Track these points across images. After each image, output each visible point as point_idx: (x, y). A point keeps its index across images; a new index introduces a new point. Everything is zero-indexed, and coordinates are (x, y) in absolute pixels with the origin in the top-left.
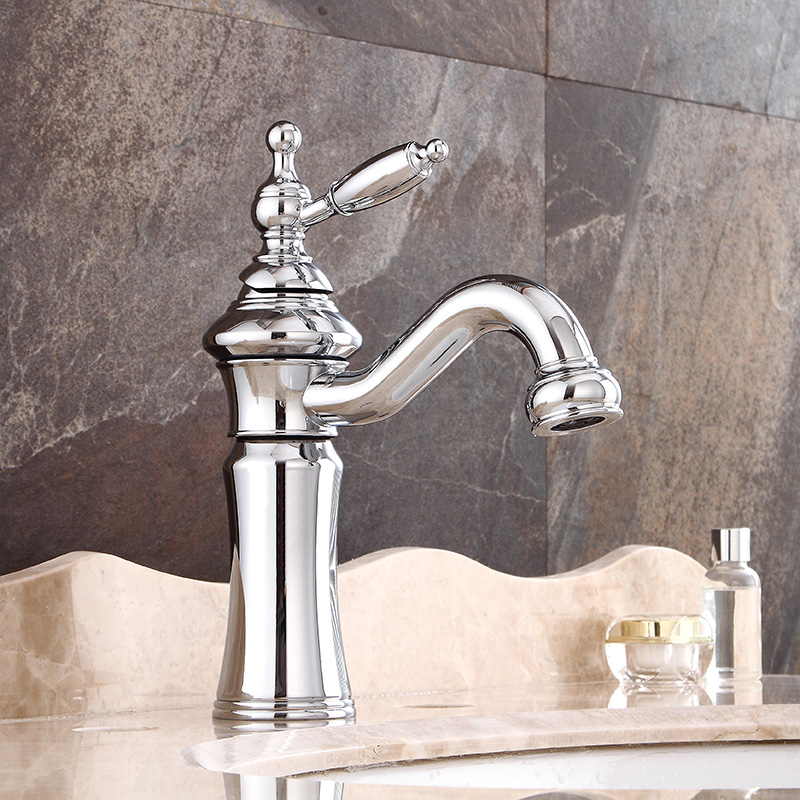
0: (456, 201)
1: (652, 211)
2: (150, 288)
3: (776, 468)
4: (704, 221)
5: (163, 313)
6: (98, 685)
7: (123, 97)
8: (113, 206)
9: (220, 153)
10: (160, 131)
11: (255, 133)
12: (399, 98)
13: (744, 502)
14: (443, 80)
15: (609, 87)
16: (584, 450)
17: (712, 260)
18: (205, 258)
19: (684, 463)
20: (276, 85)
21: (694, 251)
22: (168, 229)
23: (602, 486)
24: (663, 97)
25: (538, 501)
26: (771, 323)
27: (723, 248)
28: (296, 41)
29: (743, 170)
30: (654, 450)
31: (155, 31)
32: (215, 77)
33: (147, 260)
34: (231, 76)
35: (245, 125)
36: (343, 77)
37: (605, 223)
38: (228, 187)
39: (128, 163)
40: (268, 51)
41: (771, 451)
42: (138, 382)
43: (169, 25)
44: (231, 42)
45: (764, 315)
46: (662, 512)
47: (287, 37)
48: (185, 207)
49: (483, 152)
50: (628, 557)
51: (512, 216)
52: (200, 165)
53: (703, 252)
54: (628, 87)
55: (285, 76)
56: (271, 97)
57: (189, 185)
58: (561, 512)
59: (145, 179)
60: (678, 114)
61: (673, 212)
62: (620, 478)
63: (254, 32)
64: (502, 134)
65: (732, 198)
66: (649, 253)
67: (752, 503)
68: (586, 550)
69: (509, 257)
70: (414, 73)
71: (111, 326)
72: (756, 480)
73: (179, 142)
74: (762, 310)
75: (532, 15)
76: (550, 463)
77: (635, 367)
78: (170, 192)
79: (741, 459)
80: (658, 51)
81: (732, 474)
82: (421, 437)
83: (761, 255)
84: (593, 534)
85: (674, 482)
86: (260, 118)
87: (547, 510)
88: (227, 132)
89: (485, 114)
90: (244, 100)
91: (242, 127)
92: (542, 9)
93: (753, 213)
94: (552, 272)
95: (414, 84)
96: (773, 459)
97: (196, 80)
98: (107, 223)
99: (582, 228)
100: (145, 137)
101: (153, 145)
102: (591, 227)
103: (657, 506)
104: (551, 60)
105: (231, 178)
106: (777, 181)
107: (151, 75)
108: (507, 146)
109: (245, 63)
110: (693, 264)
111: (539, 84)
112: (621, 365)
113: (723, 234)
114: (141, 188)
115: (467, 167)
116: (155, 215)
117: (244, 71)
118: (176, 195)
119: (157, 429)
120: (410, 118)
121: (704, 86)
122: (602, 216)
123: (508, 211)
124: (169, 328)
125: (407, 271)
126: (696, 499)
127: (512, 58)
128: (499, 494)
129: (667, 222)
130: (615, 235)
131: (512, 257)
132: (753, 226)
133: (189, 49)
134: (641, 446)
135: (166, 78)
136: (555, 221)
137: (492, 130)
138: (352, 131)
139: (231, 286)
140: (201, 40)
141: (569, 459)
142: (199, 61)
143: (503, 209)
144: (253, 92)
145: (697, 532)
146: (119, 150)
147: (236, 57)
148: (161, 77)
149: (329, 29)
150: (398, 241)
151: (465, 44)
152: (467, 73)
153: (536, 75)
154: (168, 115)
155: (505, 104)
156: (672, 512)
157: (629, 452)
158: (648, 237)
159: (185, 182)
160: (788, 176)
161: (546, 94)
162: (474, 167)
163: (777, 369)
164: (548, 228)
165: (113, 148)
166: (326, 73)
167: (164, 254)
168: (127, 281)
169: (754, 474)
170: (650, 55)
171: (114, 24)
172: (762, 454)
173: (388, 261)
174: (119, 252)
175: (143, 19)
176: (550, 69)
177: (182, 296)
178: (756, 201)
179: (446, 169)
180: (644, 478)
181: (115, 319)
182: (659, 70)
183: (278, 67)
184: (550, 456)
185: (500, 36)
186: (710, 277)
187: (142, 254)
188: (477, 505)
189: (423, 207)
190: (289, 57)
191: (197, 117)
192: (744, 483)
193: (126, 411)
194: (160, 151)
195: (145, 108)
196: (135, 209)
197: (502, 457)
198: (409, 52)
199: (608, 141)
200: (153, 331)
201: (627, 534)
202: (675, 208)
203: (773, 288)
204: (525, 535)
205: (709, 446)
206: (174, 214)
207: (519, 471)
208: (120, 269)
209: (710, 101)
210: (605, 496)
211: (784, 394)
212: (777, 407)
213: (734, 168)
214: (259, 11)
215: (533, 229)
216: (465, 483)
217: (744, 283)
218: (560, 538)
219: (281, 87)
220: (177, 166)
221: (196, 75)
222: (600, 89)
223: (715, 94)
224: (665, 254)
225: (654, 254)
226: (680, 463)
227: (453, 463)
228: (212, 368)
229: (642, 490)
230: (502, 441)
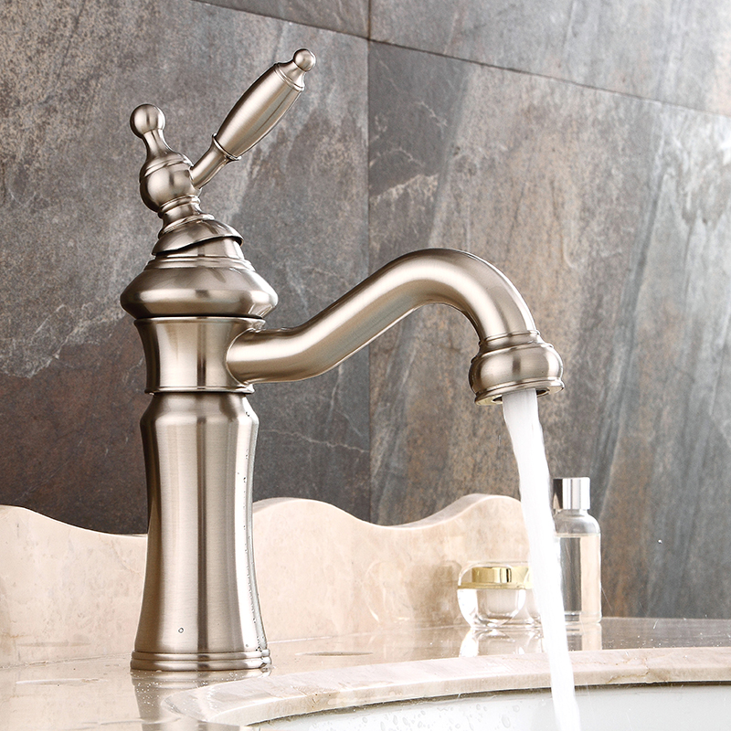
0: (290, 161)
1: (461, 171)
2: (17, 244)
3: (567, 418)
4: (506, 181)
5: (29, 268)
6: (13, 637)
9: (80, 111)
10: (25, 89)
11: (111, 92)
12: (240, 59)
14: (279, 42)
15: (424, 51)
16: (402, 401)
17: (512, 219)
18: (67, 214)
19: (489, 414)
20: (130, 45)
21: (497, 210)
22: (33, 185)
23: (418, 436)
24: (471, 62)
25: (362, 451)
26: (563, 279)
27: (523, 208)
29: (539, 132)
32: (75, 36)
33: (14, 216)
34: (89, 36)
35: (102, 84)
36: (190, 38)
37: (421, 183)
38: (87, 144)
40: (122, 12)
41: (563, 402)
42: (6, 337)
45: (557, 272)
46: (469, 461)
48: (48, 164)
49: (314, 112)
50: (473, 506)
51: (339, 175)
52: (61, 122)
53: (505, 212)
54: (440, 51)
55: (138, 36)
56: (126, 57)
57: (51, 142)
58: (382, 462)
59: (13, 134)
60: (483, 78)
61: (479, 173)
62: (434, 429)
64: (331, 95)
65: (530, 159)
66: (459, 212)
69: (337, 215)
70: (253, 35)
73: (43, 99)
74: (556, 267)
76: (373, 415)
77: (447, 322)
78: (35, 148)
80: (466, 17)
83: (555, 215)
84: (410, 482)
85: (481, 432)
86: (116, 77)
87: (370, 460)
88: (86, 90)
89: (316, 76)
90: (100, 58)
91: (99, 85)
93: (548, 175)
94: (374, 229)
95: (252, 46)
96: (565, 409)
97: (58, 38)
99: (401, 187)
100: (11, 94)
101: (18, 102)
102: (408, 186)
103: (466, 455)
104: (373, 24)
105: (90, 135)
106: (568, 145)
107: (17, 33)
108: (335, 107)
109: (102, 23)
110: (496, 223)
111: (362, 47)
112: (434, 321)
113: (522, 194)
114: (8, 144)
115: (300, 127)
116: (22, 171)
117: (101, 30)
118: (40, 152)
119: (23, 383)
121: (505, 51)
122: (418, 176)
123: (336, 170)
124: (34, 282)
125: (247, 228)
127: (339, 22)
128: (329, 445)
129: (474, 183)
130: (430, 194)
131: (340, 215)
132: (549, 188)
133: (51, 7)
134: (452, 398)
135: (30, 36)
136: (377, 180)
137: (322, 92)
138: (198, 91)
139: (91, 242)
141: (390, 411)
142: (60, 20)
143: (332, 169)
144: (109, 51)
145: (500, 480)
147: (94, 16)
148: (25, 35)
150: (239, 198)
151: (297, 7)
153: (360, 39)
154: (32, 73)
155: (333, 67)
156: (478, 460)
157: (442, 403)
158: (458, 197)
159: (48, 139)
160: (578, 139)
161: (369, 58)
162: (306, 127)
163: (568, 323)
164: (370, 187)
166: (174, 33)
167: (29, 210)
169: (549, 424)
170: (459, 21)
172: (556, 405)
173: (230, 218)
176: (372, 32)
177: (46, 252)
178: (550, 163)
179: (281, 129)
180: (455, 428)
182: (466, 36)
183: (131, 27)
184: (373, 408)
186: (511, 236)
187: (9, 210)
188: (309, 456)
189: (261, 166)
190: (141, 17)
191: (59, 76)
195: (12, 66)
196: (3, 165)
197: (332, 409)
198: (248, 14)
200: (19, 286)
201: (440, 483)
202: (481, 169)
203: (565, 246)
204: (351, 484)
206: (38, 170)
207: (346, 422)
209: (510, 66)
210: (421, 446)
211: (574, 348)
212: (569, 359)
213: (532, 131)
215: (358, 188)
216: (299, 434)
217: (541, 241)
219: (134, 47)
220: (40, 123)
221: (58, 33)
222: (415, 53)
223: (516, 60)
224: (472, 213)
225: (463, 214)
226: (486, 414)
227: (288, 414)
228: (74, 323)
229: (453, 440)
230: (331, 393)
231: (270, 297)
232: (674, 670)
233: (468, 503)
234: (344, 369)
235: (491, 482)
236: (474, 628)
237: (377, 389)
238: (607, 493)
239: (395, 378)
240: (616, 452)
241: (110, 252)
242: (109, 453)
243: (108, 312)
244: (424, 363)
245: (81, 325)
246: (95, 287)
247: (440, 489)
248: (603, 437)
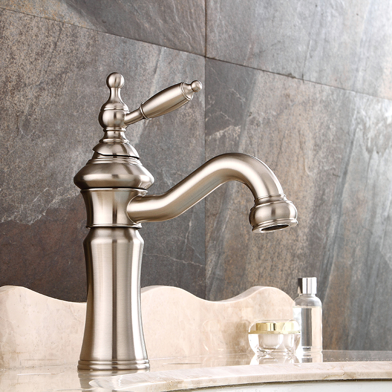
1: (252, 124)
2: (24, 156)
3: (307, 251)
4: (276, 130)
5: (30, 169)
7: (12, 60)
8: (7, 114)
9: (57, 90)
10: (29, 78)
11: (73, 81)
12: (139, 65)
13: (293, 267)
14: (159, 57)
15: (234, 64)
16: (222, 241)
17: (279, 149)
18: (50, 142)
19: (267, 248)
20: (83, 57)
21: (271, 145)
22: (32, 127)
23: (230, 258)
24: (258, 69)
25: (201, 266)
26: (305, 180)
27: (284, 144)
28: (92, 35)
29: (293, 106)
30: (253, 242)
31: (27, 27)
32: (55, 52)
33: (23, 142)
34: (62, 52)
35: (68, 76)
36: (114, 54)
37: (232, 130)
38: (60, 107)
39: (14, 93)
40: (79, 40)
41: (305, 243)
42: (18, 203)
43: (33, 25)
44: (62, 34)
45: (302, 177)
46: (257, 272)
47: (88, 33)
48: (40, 116)
50: (256, 292)
51: (190, 125)
52: (47, 95)
53: (275, 145)
54: (242, 64)
55: (87, 53)
56: (81, 63)
57: (42, 105)
58: (212, 271)
59: (22, 101)
60: (264, 78)
61: (262, 126)
62: (238, 255)
63: (73, 30)
65: (288, 119)
66: (251, 145)
67: (297, 268)
68: (223, 290)
70: (146, 53)
71: (6, 174)
72: (298, 257)
73: (38, 83)
74: (301, 174)
75: (199, 27)
76: (207, 247)
77: (245, 201)
78: (34, 108)
79: (292, 247)
80: (255, 47)
81: (288, 254)
82: (148, 233)
83: (301, 148)
84: (226, 282)
85: (262, 257)
86: (76, 73)
87: (205, 270)
88: (60, 79)
89: (178, 75)
90: (68, 63)
92: (204, 24)
93: (297, 127)
94: (208, 153)
95: (146, 59)
96: (306, 246)
97: (46, 53)
98: (4, 123)
99: (221, 132)
100: (22, 80)
101: (25, 85)
102: (225, 131)
103: (255, 269)
104: (208, 49)
105: (62, 102)
106: (307, 112)
107: (25, 50)
109: (68, 45)
110: (271, 151)
111: (202, 61)
112: (238, 200)
113: (284, 137)
114: (20, 106)
116: (27, 119)
117: (68, 49)
118: (36, 110)
119: (27, 227)
120: (144, 75)
121: (275, 64)
122: (230, 126)
123: (188, 123)
124: (33, 176)
125: (143, 151)
126: (272, 266)
127: (190, 48)
128: (184, 262)
129: (259, 130)
130: (236, 136)
131: (190, 145)
132: (297, 134)
133: (43, 37)
134: (248, 240)
135: (32, 51)
136: (209, 128)
140: (48, 33)
141: (216, 245)
142: (47, 44)
143: (186, 122)
144: (72, 60)
145: (273, 282)
146: (10, 86)
147: (64, 42)
148: (29, 51)
149: (107, 30)
150: (139, 136)
151: (169, 40)
152: (170, 54)
153: (201, 57)
154: (33, 70)
155: (187, 70)
156: (261, 272)
157: (242, 242)
158: (251, 137)
159: (40, 104)
160: (312, 109)
161: (205, 66)
163: (307, 203)
164: (206, 131)
165: (7, 86)
166: (106, 51)
167: (30, 139)
168: (13, 152)
169: (297, 254)
170: (252, 49)
171: (7, 24)
174: (10, 137)
175: (21, 21)
176: (207, 53)
177: (39, 160)
178: (298, 121)
180: (249, 255)
181: (7, 171)
182: (255, 56)
183: (84, 48)
184: (207, 244)
185: (185, 36)
186: (278, 158)
187: (20, 139)
188: (174, 267)
190: (89, 43)
191: (46, 72)
192: (293, 259)
194: (29, 88)
195: (22, 66)
196: (17, 116)
197: (185, 244)
198: (143, 43)
199: (233, 90)
200: (25, 178)
201: (241, 283)
202: (263, 124)
203: (306, 163)
204: (196, 282)
205: (278, 240)
206: (35, 119)
207: (193, 251)
208: (10, 146)
209: (278, 72)
210: (232, 264)
211: (310, 215)
212: (308, 221)
213: (289, 105)
214: (75, 19)
215: (200, 132)
216: (169, 256)
217: (293, 161)
219: (85, 58)
220: (37, 95)
221: (46, 50)
222: (229, 64)
223: (281, 69)
224: (258, 146)
225: (253, 146)
226: (265, 248)
227: (163, 246)
228: (53, 197)
229: (248, 261)
230: (185, 236)
231: (150, 178)
232: (358, 373)
233: (254, 291)
234: (192, 223)
236: (257, 354)
237: (209, 234)
238: (328, 290)
239: (218, 229)
240: (332, 268)
241: (72, 161)
243: (71, 192)
244: (233, 222)
245: (57, 198)
246: (64, 179)
247: (241, 286)
248: (326, 261)
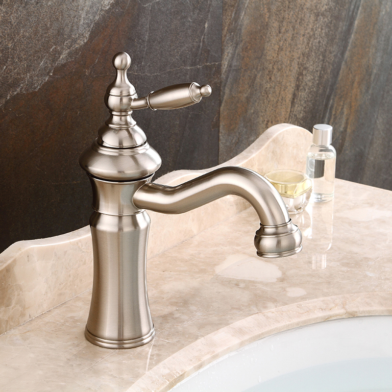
3: (333, 5)
5: (35, 34)
13: (316, 27)
16: (240, 29)
23: (248, 44)
30: (274, 17)
33: (27, 9)
42: (24, 74)
46: (276, 47)
58: (228, 65)
62: (257, 38)
67: (320, 27)
71: (10, 50)
72: (323, 15)
76: (224, 42)
79: (316, 7)
81: (311, 15)
82: (161, 52)
84: (242, 70)
85: (283, 30)
87: (221, 66)
103: (275, 45)
119: (33, 94)
124: (38, 40)
126: (293, 34)
128: (199, 66)
134: (268, 18)
141: (233, 36)
156: (281, 45)
157: (262, 23)
169: (322, 12)
174: (13, 10)
180: (269, 33)
181: (12, 46)
184: (223, 38)
187: (24, 7)
188: (188, 76)
192: (317, 19)
193: (18, 90)
200: (30, 45)
205: (301, 5)
207: (208, 51)
210: (250, 49)
216: (182, 67)
218: (227, 78)
226: (287, 19)
227: (177, 59)
228: (60, 53)
229: (268, 40)
230: (200, 40)
234: (208, 24)
235: (288, 53)
237: (226, 28)
238: (352, 36)
239: (236, 19)
240: (359, 12)
241: (80, 9)
242: (80, 113)
243: (78, 41)
244: (253, 5)
245: (64, 53)
246: (71, 31)
247: (259, 68)
248: (352, 7)
